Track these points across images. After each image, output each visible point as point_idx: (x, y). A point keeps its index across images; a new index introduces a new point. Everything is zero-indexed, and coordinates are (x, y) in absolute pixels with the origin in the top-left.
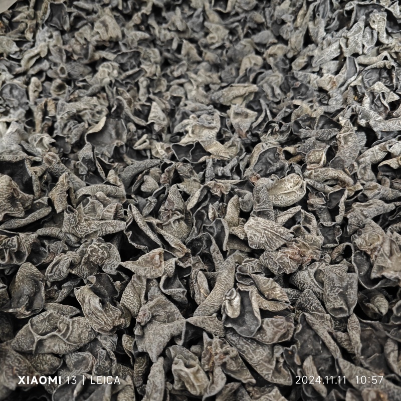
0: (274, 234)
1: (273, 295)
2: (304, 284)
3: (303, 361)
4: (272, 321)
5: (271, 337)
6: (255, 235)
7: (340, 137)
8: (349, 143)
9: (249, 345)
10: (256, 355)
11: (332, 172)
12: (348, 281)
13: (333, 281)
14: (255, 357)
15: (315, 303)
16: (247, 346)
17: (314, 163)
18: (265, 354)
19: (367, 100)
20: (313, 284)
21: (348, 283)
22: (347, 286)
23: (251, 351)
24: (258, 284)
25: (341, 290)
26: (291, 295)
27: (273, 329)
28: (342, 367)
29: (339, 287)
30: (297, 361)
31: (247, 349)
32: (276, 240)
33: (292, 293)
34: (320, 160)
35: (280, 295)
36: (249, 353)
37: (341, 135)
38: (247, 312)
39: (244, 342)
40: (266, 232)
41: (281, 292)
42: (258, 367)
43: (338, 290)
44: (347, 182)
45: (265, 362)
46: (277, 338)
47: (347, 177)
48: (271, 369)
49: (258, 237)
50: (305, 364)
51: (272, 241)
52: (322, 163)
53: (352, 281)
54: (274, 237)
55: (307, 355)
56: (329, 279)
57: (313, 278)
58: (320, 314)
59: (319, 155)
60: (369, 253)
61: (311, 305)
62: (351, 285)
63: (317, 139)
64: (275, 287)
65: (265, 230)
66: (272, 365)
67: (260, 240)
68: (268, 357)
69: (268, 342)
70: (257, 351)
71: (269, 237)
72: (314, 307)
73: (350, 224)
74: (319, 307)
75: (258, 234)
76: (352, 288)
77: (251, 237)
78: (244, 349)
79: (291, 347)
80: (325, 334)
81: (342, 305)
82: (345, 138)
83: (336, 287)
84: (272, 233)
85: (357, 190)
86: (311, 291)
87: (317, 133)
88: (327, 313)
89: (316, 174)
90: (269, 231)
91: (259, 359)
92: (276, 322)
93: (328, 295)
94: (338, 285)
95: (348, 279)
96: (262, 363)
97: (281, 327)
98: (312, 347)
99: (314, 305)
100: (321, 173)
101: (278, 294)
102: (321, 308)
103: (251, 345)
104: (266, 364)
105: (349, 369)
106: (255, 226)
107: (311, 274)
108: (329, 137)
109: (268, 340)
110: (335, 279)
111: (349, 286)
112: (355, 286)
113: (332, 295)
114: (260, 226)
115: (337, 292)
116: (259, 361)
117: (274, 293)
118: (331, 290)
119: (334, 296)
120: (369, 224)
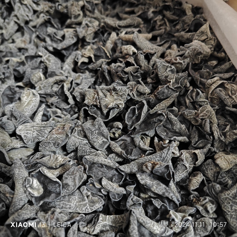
0: (41, 127)
1: (58, 164)
2: (76, 144)
3: (101, 184)
4: (67, 173)
5: (73, 184)
6: (27, 133)
7: (44, 60)
8: (52, 61)
9: (63, 201)
10: (71, 202)
11: (51, 80)
12: (98, 124)
13: (90, 129)
14: (72, 204)
15: (87, 149)
16: (62, 202)
17: (38, 81)
18: (77, 197)
19: (48, 39)
20: (80, 140)
21: (98, 125)
22: (99, 127)
23: (67, 203)
24: (45, 163)
25: (97, 131)
26: (72, 157)
27: (71, 177)
28: (123, 170)
29: (95, 130)
30: (98, 186)
31: (63, 204)
32: (44, 130)
33: (71, 155)
34: (41, 78)
35: (63, 160)
36: (66, 205)
37: (44, 59)
38: (47, 184)
39: (59, 202)
40: (34, 128)
41: (62, 158)
42: (78, 209)
43: (96, 132)
44: (62, 79)
45: (80, 202)
46: (77, 181)
47: (61, 77)
48: (86, 203)
49: (30, 133)
50: (103, 184)
51: (42, 131)
52: (42, 79)
53: (99, 122)
54: (42, 128)
55: (101, 179)
56: (87, 130)
57: (78, 137)
58: (94, 153)
59: (38, 76)
60: (95, 103)
61: (86, 152)
62: (100, 125)
63: (32, 69)
64: (57, 158)
65: (33, 127)
66: (85, 200)
67: (33, 135)
68: (80, 198)
69: (74, 189)
70: (71, 199)
71: (38, 130)
72: (89, 152)
73: (77, 96)
74: (92, 150)
75: (29, 132)
76: (102, 126)
77: (25, 136)
78: (61, 205)
79: (89, 181)
80: (103, 160)
81: (102, 139)
82: (47, 59)
83: (93, 131)
84: (39, 127)
85: (70, 81)
86: (82, 145)
87: (29, 65)
88: (97, 150)
89: (43, 86)
90: (36, 127)
91: (75, 203)
92: (70, 172)
93: (92, 139)
94: (94, 129)
95: (97, 122)
96: (79, 205)
97: (75, 172)
98: (101, 173)
99: (88, 151)
100: (45, 83)
101: (61, 160)
102: (93, 150)
103: (64, 200)
104: (82, 203)
105: (127, 168)
106: (25, 128)
107: (76, 136)
108: (38, 64)
109: (73, 188)
110: (90, 127)
111: (100, 126)
112: (103, 124)
113: (94, 137)
114: (28, 126)
115: (95, 133)
116: (76, 204)
117: (58, 161)
118: (92, 135)
119: (95, 137)
120: (86, 91)
